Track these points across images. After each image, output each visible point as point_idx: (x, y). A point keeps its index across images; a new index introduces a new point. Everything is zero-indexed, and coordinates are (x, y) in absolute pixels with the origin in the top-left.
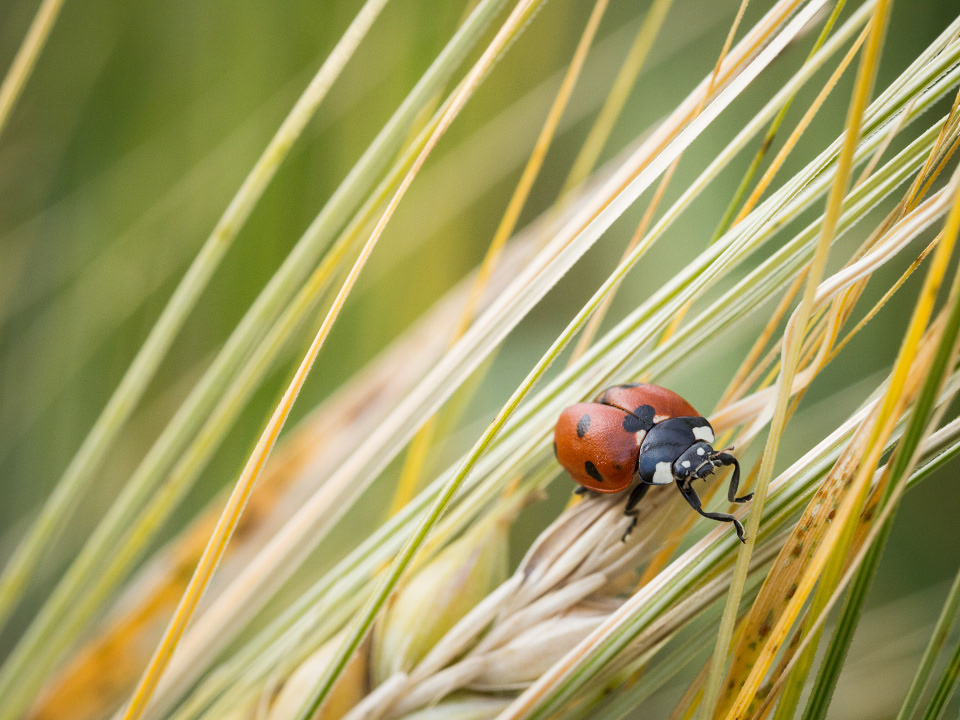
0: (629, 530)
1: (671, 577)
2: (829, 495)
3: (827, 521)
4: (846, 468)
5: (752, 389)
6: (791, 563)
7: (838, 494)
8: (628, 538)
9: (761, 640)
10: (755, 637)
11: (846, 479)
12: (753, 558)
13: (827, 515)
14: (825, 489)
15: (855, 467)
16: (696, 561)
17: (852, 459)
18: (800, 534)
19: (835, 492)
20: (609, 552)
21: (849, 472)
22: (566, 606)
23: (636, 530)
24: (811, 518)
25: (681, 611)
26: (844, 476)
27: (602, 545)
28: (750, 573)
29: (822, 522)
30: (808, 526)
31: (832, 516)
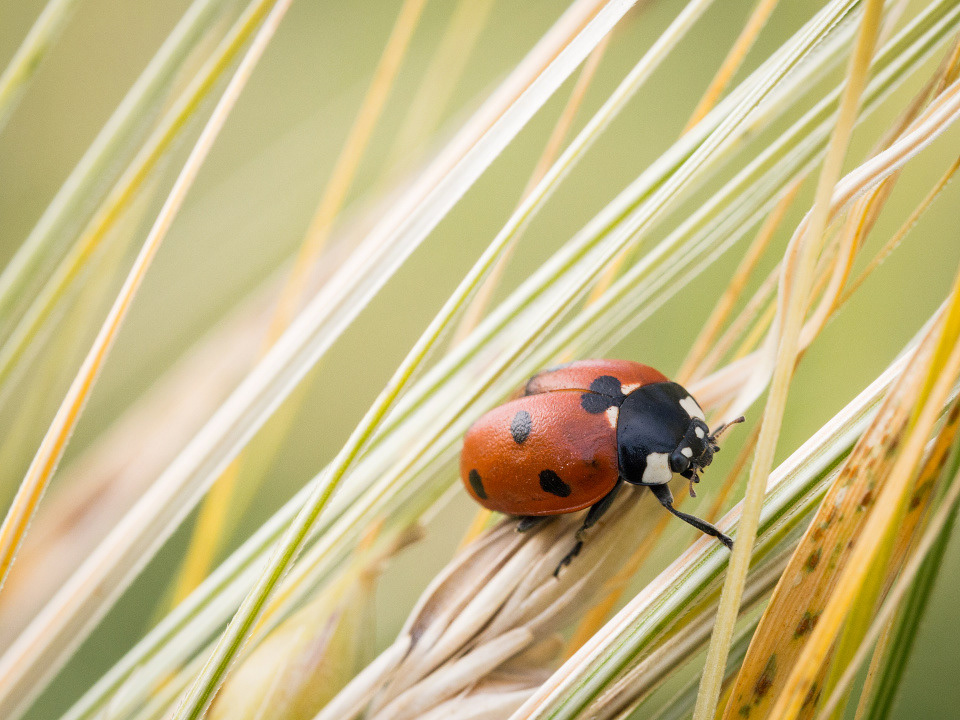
0: (567, 561)
1: (635, 614)
2: (862, 472)
3: (859, 509)
4: (887, 427)
5: (725, 360)
6: (804, 581)
7: (876, 466)
8: (564, 572)
9: (757, 702)
10: (749, 698)
11: (889, 443)
12: (747, 586)
13: (860, 500)
14: (855, 464)
15: (901, 423)
16: (674, 587)
17: (896, 414)
18: (818, 535)
19: (871, 465)
20: (535, 595)
21: (892, 432)
22: (474, 678)
23: (575, 561)
24: (835, 510)
25: (648, 670)
26: (884, 441)
27: (525, 586)
28: (744, 609)
29: (850, 512)
30: (829, 521)
31: (868, 501)
